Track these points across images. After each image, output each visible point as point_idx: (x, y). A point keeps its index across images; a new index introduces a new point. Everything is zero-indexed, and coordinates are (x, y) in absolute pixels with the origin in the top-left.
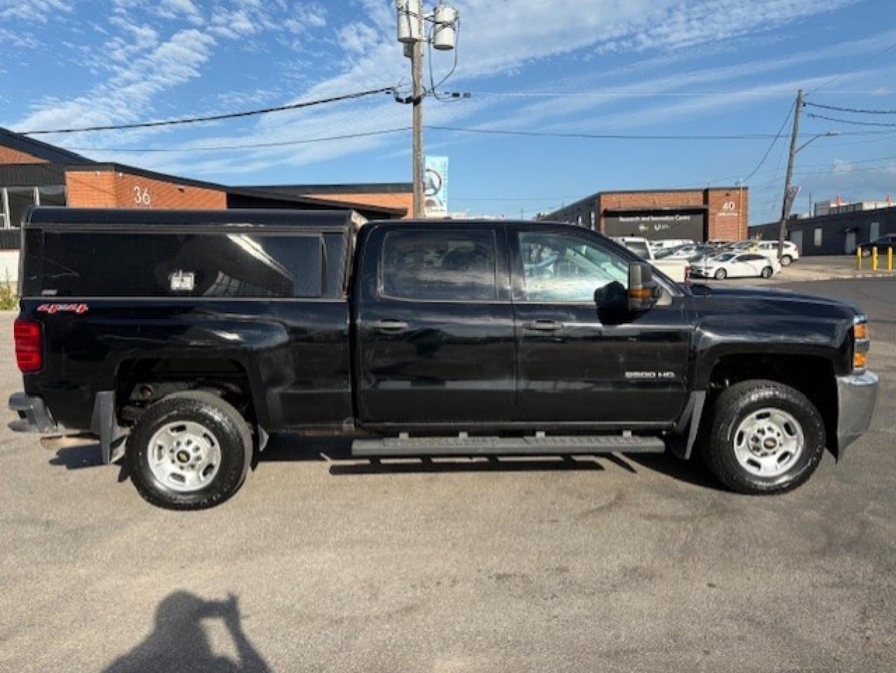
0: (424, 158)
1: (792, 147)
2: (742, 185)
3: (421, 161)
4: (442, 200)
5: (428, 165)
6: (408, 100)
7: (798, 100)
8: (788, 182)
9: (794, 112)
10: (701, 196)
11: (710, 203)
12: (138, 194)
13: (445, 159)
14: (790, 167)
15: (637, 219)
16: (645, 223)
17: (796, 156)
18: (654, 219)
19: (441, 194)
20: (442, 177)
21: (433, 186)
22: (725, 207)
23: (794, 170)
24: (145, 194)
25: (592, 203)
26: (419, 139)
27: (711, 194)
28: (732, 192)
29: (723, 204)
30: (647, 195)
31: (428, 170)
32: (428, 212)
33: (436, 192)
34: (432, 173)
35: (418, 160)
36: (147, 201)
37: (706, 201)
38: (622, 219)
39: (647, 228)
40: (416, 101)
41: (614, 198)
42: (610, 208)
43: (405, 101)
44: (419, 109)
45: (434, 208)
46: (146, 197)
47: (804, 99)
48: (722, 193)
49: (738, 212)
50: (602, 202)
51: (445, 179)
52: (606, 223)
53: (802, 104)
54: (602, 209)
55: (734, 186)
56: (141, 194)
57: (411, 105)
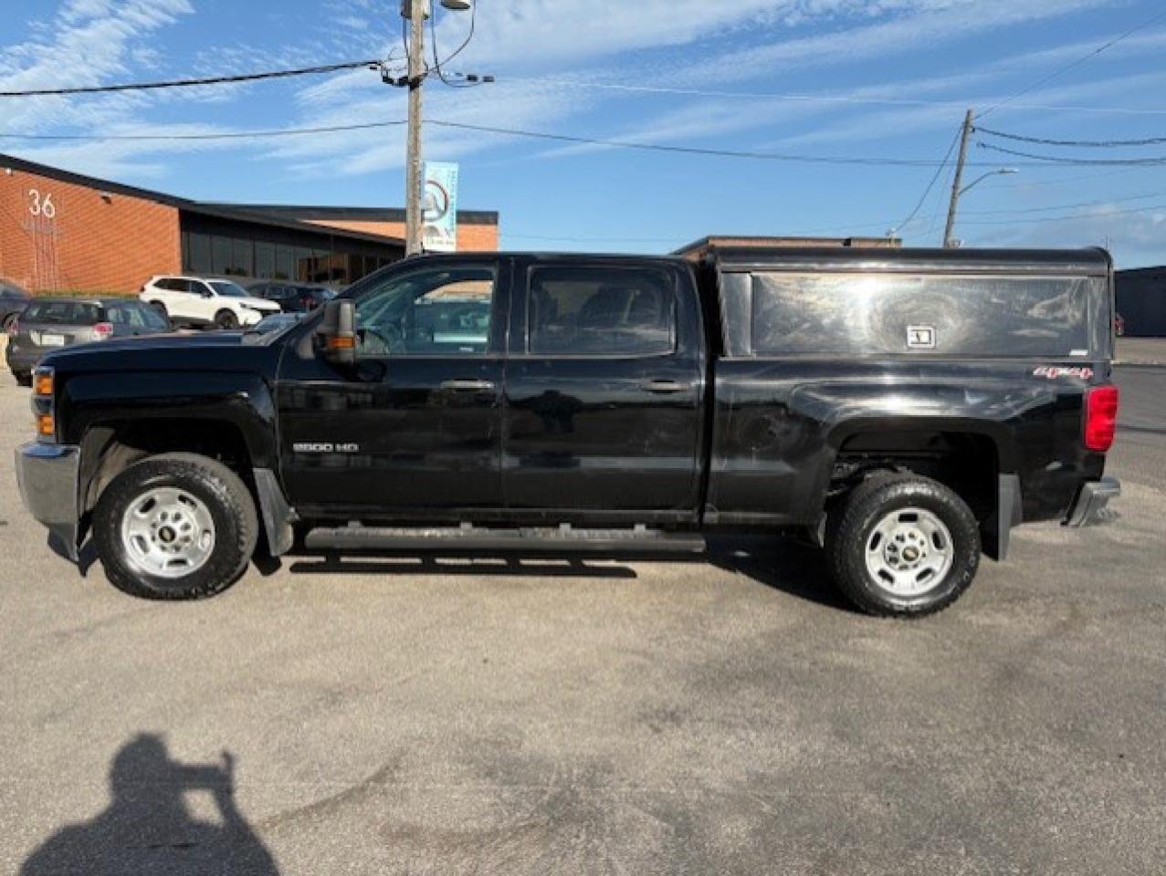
0: (424, 165)
1: (955, 187)
2: (895, 236)
3: (420, 168)
4: (447, 227)
5: (428, 175)
6: (403, 82)
7: (966, 124)
8: (947, 232)
9: (959, 140)
12: (36, 202)
13: (455, 168)
14: (951, 213)
17: (959, 199)
19: (446, 220)
20: (449, 194)
21: (436, 206)
23: (956, 218)
24: (47, 202)
26: (416, 139)
27: (853, 246)
31: (428, 182)
32: (428, 243)
33: (440, 217)
34: (433, 186)
35: (415, 167)
36: (50, 213)
40: (413, 83)
43: (396, 81)
44: (418, 94)
45: (436, 239)
46: (48, 207)
47: (974, 123)
51: (452, 197)
53: (971, 129)
55: (884, 236)
56: (41, 203)
57: (407, 88)
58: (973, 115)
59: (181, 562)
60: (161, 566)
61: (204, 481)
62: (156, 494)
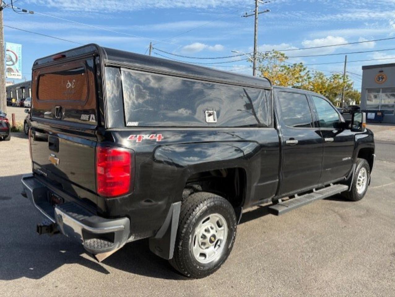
0: (5, 43)
3: (3, 45)
4: (18, 69)
5: (8, 48)
13: (20, 46)
19: (17, 66)
20: (18, 56)
21: (11, 60)
31: (8, 50)
32: (8, 75)
33: (13, 64)
34: (10, 52)
45: (12, 73)
53: (152, 48)
58: (152, 44)
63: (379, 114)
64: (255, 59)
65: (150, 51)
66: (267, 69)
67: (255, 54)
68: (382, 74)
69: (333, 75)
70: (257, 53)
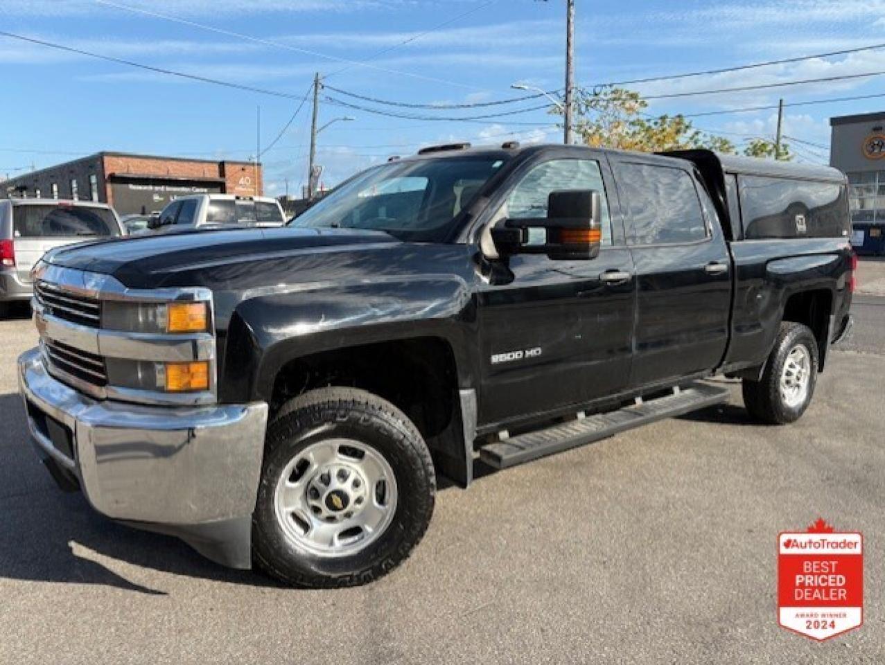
1: (313, 127)
2: (255, 161)
7: (317, 82)
8: (311, 160)
9: (313, 92)
10: (216, 168)
11: (227, 177)
14: (312, 145)
15: (151, 188)
16: (159, 193)
17: (317, 136)
18: (168, 189)
22: (242, 181)
25: (93, 164)
27: (227, 168)
28: (246, 167)
29: (240, 178)
30: (159, 162)
37: (222, 173)
38: (132, 187)
39: (162, 199)
41: (121, 161)
42: (118, 173)
47: (322, 81)
48: (239, 167)
49: (255, 189)
50: (106, 165)
52: (113, 191)
53: (320, 87)
54: (107, 173)
55: (247, 160)
59: (355, 531)
60: (332, 543)
61: (374, 419)
62: (309, 453)
63: (875, 233)
64: (568, 105)
65: (316, 93)
66: (597, 131)
67: (568, 92)
68: (880, 134)
69: (752, 143)
70: (573, 91)
